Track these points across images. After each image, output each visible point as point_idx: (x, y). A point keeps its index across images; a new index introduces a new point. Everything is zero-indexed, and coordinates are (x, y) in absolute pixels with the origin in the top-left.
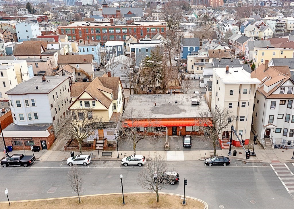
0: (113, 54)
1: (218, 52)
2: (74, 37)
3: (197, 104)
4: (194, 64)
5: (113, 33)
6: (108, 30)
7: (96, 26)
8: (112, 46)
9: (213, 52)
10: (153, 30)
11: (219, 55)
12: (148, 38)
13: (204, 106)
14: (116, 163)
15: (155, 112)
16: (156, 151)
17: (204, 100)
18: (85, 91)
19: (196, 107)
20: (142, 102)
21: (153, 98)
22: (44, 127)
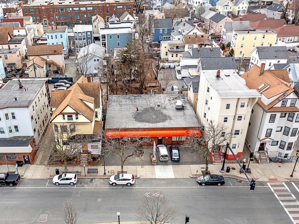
0: (83, 41)
1: (195, 37)
2: (37, 17)
3: (181, 108)
4: (169, 50)
5: (78, 11)
6: (72, 8)
7: (59, 3)
8: (81, 33)
9: (190, 37)
10: (120, 7)
11: (196, 40)
12: (115, 17)
13: (189, 111)
14: (103, 182)
15: (138, 119)
16: (143, 165)
17: (188, 102)
18: (68, 105)
19: (181, 113)
20: (123, 106)
21: (133, 99)
22: (25, 141)
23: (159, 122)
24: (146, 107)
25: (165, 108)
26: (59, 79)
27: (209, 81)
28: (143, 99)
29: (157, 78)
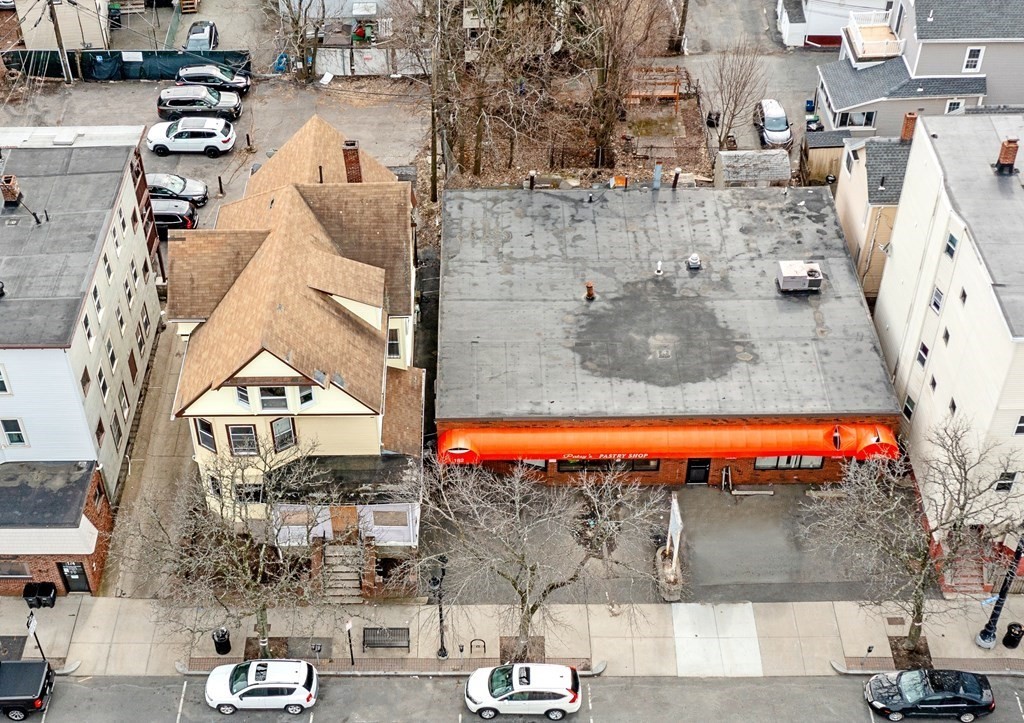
3: (806, 287)
13: (843, 306)
14: (437, 694)
15: (596, 353)
16: (619, 603)
17: (839, 243)
18: (263, 350)
19: (801, 318)
20: (516, 266)
21: (568, 220)
22: (60, 490)
23: (698, 377)
24: (632, 279)
25: (725, 284)
26: (178, 61)
27: (958, 200)
28: (617, 221)
29: (680, 41)
